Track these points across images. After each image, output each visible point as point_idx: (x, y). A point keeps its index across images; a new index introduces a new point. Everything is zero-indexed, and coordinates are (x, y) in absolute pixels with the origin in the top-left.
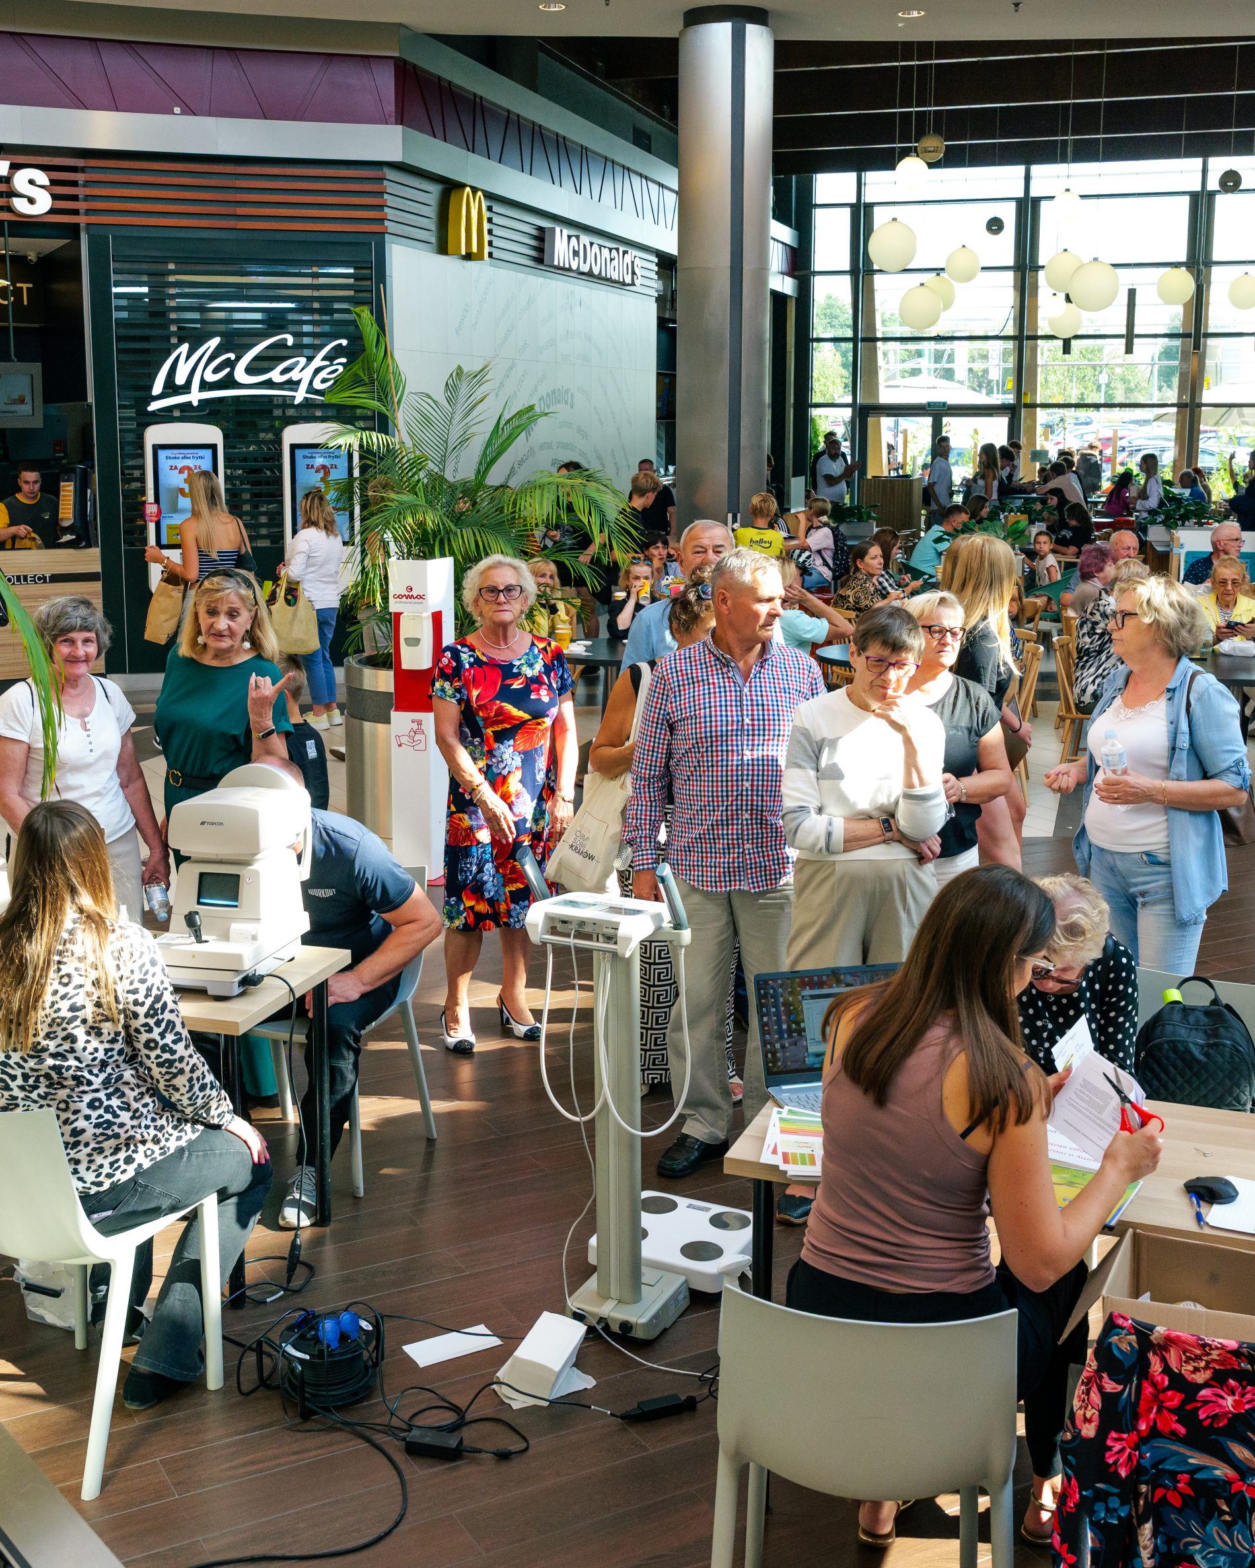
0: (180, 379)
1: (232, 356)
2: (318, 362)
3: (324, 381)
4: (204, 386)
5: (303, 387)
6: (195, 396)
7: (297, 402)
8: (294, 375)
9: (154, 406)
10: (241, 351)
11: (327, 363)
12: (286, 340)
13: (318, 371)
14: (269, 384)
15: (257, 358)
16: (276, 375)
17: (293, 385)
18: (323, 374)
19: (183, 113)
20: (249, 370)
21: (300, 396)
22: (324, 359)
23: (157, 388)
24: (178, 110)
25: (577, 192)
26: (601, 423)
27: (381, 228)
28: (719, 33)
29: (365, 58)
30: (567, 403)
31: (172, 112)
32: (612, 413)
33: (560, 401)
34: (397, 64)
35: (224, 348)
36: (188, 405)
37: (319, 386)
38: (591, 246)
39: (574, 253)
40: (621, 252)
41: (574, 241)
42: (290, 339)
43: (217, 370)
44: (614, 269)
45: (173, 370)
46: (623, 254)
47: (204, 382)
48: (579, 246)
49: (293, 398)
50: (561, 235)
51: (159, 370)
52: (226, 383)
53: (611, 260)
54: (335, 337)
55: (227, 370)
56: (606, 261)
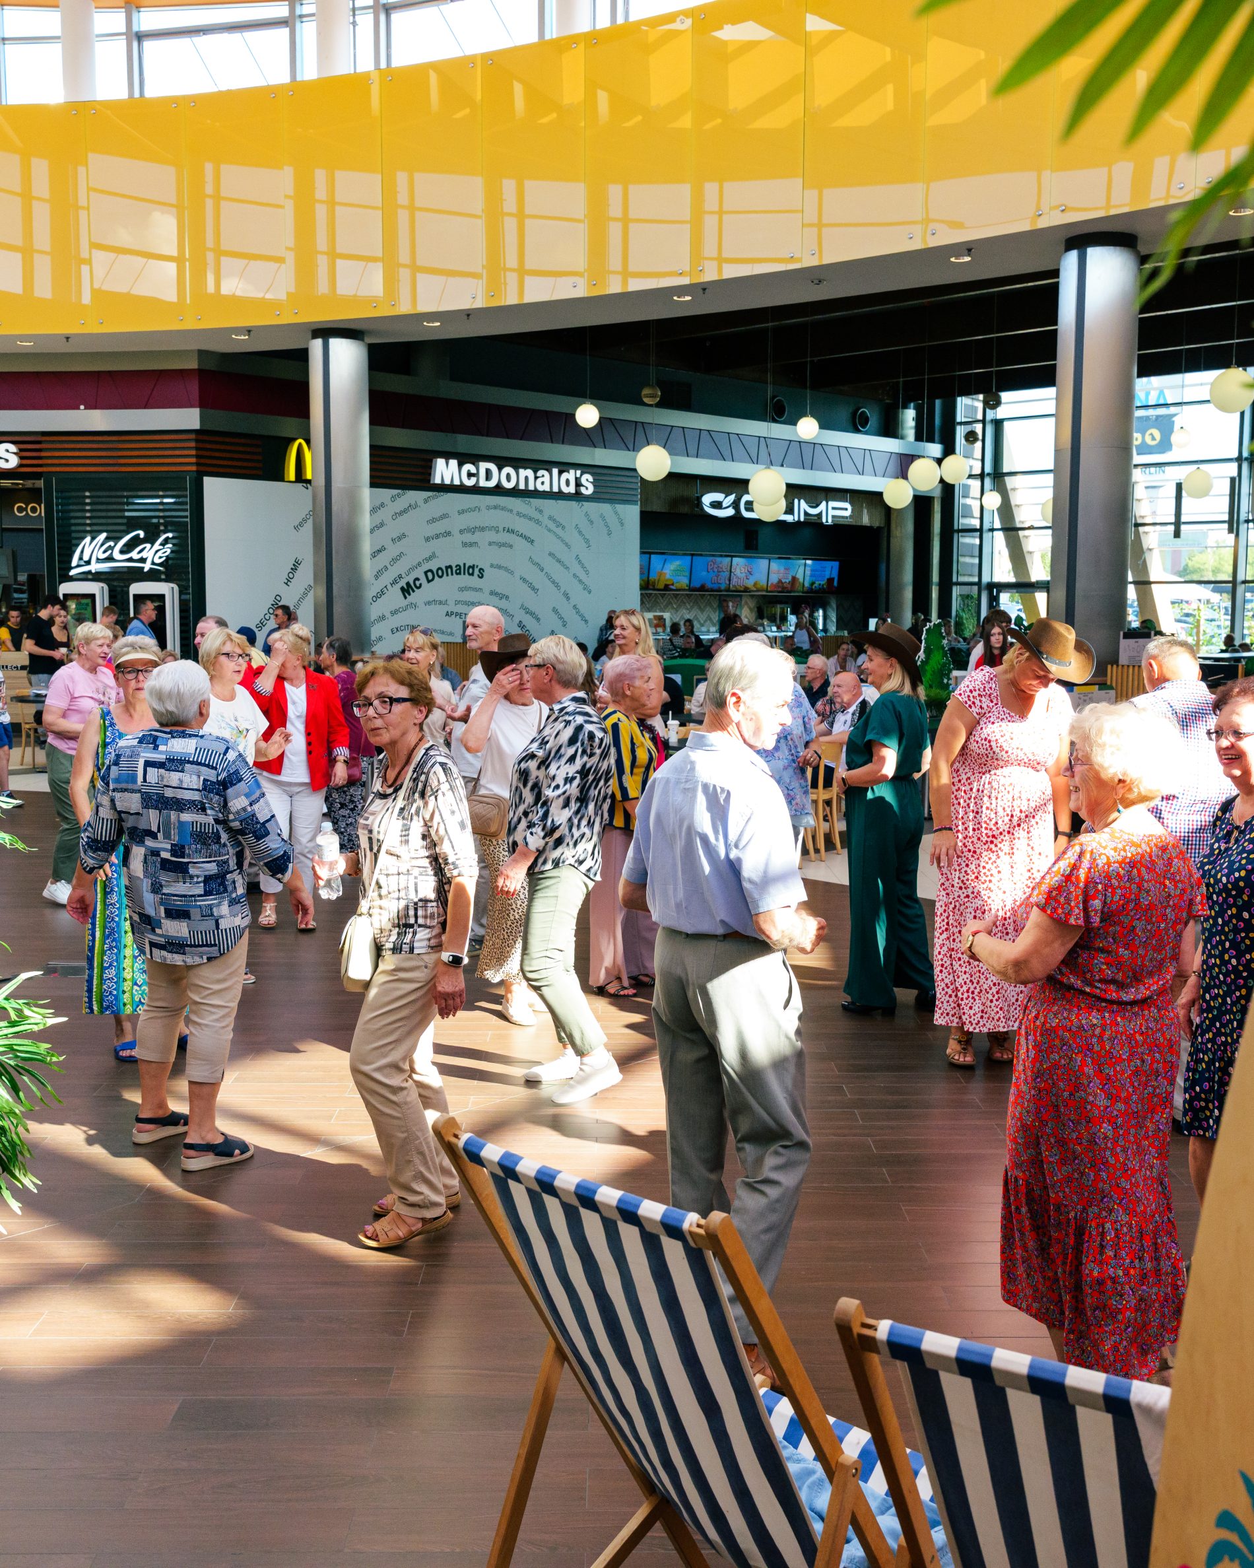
0: (86, 558)
1: (112, 544)
2: (157, 546)
3: (160, 557)
4: (98, 560)
5: (149, 561)
6: (94, 567)
7: (146, 570)
8: (144, 555)
10: (117, 539)
11: (162, 547)
12: (138, 535)
13: (157, 551)
14: (130, 560)
15: (125, 545)
16: (134, 554)
17: (143, 560)
18: (159, 554)
19: (86, 408)
20: (122, 552)
21: (147, 567)
22: (161, 545)
23: (74, 563)
24: (82, 407)
25: (483, 435)
26: (533, 589)
27: (194, 468)
28: (316, 345)
29: (181, 371)
30: (472, 574)
31: (79, 409)
32: (553, 582)
33: (460, 573)
34: (201, 373)
35: (107, 539)
36: (90, 572)
37: (157, 561)
38: (500, 469)
39: (470, 475)
40: (555, 471)
41: (469, 467)
42: (142, 534)
43: (105, 552)
44: (543, 483)
45: (82, 552)
46: (560, 473)
47: (98, 559)
48: (478, 469)
49: (143, 568)
50: (447, 464)
51: (74, 552)
52: (110, 559)
53: (536, 478)
54: (165, 532)
55: (110, 552)
56: (526, 478)
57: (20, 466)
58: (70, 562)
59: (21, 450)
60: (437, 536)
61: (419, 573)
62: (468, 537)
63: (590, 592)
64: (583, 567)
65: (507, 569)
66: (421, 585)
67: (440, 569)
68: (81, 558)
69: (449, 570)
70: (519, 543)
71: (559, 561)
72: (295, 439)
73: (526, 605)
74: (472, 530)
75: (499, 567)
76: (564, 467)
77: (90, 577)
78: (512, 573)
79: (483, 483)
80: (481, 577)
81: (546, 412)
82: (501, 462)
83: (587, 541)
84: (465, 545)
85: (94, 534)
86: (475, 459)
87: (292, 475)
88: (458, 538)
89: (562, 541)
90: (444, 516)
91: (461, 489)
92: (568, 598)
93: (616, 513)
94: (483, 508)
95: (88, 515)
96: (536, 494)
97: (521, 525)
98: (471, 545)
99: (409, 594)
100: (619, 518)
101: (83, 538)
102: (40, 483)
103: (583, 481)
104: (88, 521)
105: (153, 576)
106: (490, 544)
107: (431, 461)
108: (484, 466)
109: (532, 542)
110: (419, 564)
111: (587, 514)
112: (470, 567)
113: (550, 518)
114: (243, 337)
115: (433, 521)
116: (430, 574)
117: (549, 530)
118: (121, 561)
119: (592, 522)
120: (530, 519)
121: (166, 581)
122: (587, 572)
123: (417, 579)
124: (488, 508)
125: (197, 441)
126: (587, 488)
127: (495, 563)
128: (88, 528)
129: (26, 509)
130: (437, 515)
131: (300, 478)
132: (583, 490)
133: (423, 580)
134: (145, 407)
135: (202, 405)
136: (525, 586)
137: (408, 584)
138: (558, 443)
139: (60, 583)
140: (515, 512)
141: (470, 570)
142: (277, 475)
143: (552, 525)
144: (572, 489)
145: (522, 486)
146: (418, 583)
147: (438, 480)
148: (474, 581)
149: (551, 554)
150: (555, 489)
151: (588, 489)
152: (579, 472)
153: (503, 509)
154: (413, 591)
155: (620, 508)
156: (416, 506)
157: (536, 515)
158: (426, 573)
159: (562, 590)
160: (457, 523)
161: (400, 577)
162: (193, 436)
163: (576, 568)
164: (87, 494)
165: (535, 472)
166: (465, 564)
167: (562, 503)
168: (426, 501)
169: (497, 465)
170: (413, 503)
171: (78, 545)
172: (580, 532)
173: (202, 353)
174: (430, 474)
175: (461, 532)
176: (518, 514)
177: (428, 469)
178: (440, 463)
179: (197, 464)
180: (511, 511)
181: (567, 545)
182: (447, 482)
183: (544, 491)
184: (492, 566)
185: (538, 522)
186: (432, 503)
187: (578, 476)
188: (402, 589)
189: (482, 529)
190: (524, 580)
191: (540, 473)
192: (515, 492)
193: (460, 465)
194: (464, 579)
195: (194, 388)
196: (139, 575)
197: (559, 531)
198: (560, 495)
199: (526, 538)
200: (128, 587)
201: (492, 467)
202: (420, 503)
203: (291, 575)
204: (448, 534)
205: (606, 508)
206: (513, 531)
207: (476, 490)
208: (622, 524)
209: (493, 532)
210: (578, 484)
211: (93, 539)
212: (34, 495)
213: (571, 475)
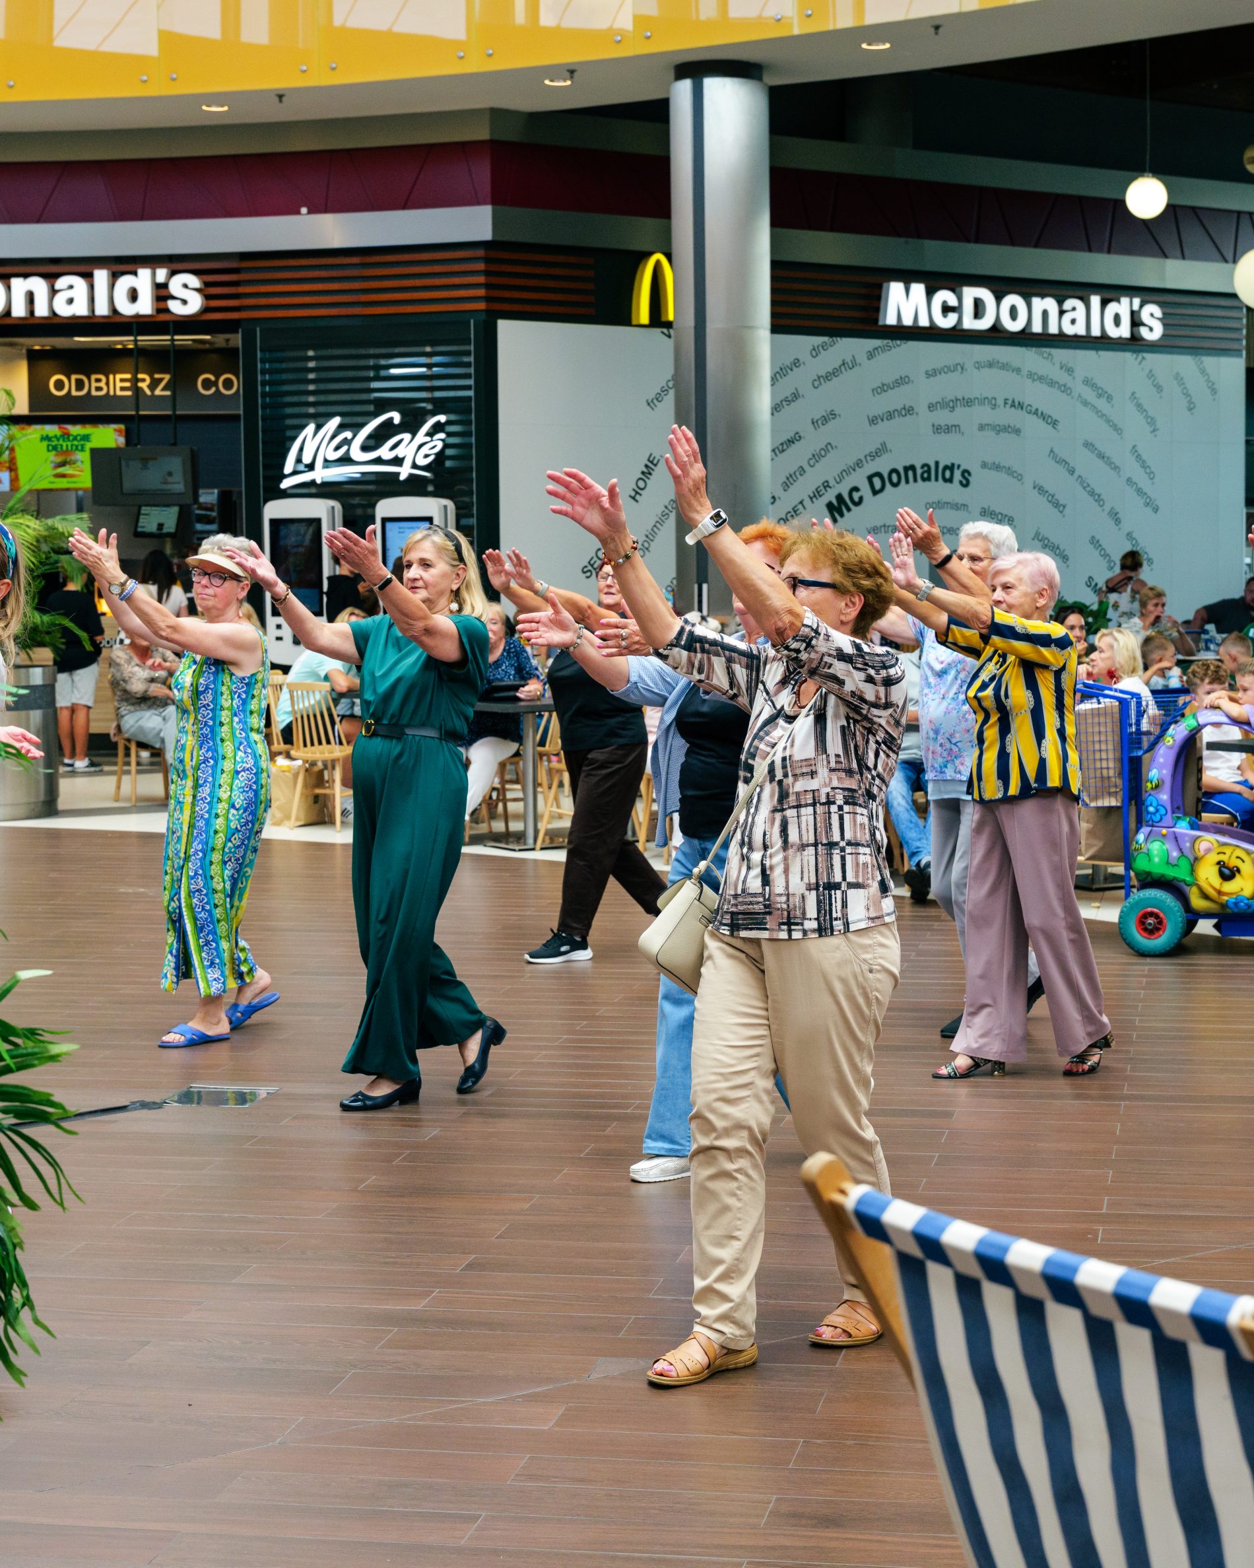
0: (307, 459)
1: (348, 434)
2: (421, 437)
3: (426, 456)
4: (327, 463)
5: (408, 463)
6: (320, 475)
7: (402, 477)
8: (400, 452)
9: (285, 484)
10: (357, 427)
11: (428, 439)
12: (391, 419)
13: (420, 446)
14: (379, 461)
15: (369, 437)
16: (384, 452)
17: (398, 461)
18: (425, 450)
19: (309, 212)
20: (365, 448)
21: (405, 472)
22: (427, 434)
23: (288, 467)
24: (304, 210)
25: (968, 241)
26: (1057, 505)
27: (482, 306)
28: (684, 88)
29: (463, 145)
30: (950, 480)
31: (298, 213)
32: (1092, 493)
33: (929, 479)
34: (496, 149)
35: (342, 427)
36: (313, 483)
37: (422, 462)
38: (999, 298)
39: (946, 309)
40: (1095, 300)
41: (945, 296)
42: (396, 417)
43: (337, 448)
44: (1073, 322)
45: (301, 449)
46: (1104, 303)
47: (326, 461)
48: (960, 299)
49: (398, 474)
50: (907, 290)
51: (288, 450)
52: (346, 460)
53: (1062, 313)
54: (434, 414)
55: (345, 448)
56: (1045, 314)
57: (205, 310)
58: (282, 466)
59: (207, 284)
60: (890, 415)
61: (859, 479)
62: (944, 417)
63: (1156, 510)
64: (1144, 465)
65: (1010, 471)
66: (861, 499)
67: (894, 471)
68: (299, 460)
69: (910, 473)
70: (1031, 424)
71: (1101, 456)
72: (651, 254)
73: (1045, 532)
74: (951, 405)
75: (997, 467)
76: (1110, 292)
77: (313, 490)
78: (1019, 477)
79: (969, 323)
80: (965, 484)
81: (1080, 199)
82: (1001, 286)
83: (1151, 421)
84: (937, 429)
85: (321, 420)
86: (955, 281)
87: (644, 317)
88: (925, 419)
89: (1108, 421)
90: (902, 381)
91: (932, 334)
92: (1118, 521)
93: (1203, 372)
94: (969, 365)
95: (311, 387)
96: (1062, 340)
97: (1036, 395)
98: (948, 429)
99: (842, 515)
100: (1208, 381)
101: (303, 427)
102: (237, 340)
103: (1145, 315)
104: (311, 399)
105: (414, 487)
106: (982, 427)
107: (880, 287)
108: (970, 293)
109: (1054, 423)
110: (859, 464)
111: (1151, 375)
112: (946, 467)
113: (1087, 382)
114: (562, 84)
115: (883, 388)
116: (877, 483)
117: (1085, 403)
118: (362, 464)
119: (1159, 388)
120: (1052, 383)
121: (435, 494)
122: (1151, 475)
123: (856, 489)
124: (979, 366)
125: (487, 260)
126: (1151, 329)
127: (989, 460)
128: (311, 410)
129: (215, 384)
130: (888, 380)
131: (657, 319)
132: (1144, 332)
133: (866, 491)
134: (405, 206)
135: (497, 199)
136: (1042, 501)
137: (839, 497)
138: (1100, 250)
139: (266, 501)
140: (1025, 372)
141: (947, 473)
142: (620, 315)
143: (1089, 394)
144: (1124, 331)
145: (1037, 328)
146: (856, 496)
147: (891, 320)
148: (953, 492)
149: (1088, 445)
150: (1096, 332)
151: (1153, 330)
152: (1137, 302)
153: (1005, 367)
154: (849, 510)
155: (1209, 361)
156: (854, 364)
157: (1062, 377)
158: (870, 479)
159: (1107, 508)
160: (925, 392)
161: (826, 485)
162: (481, 253)
163: (1131, 468)
164: (311, 353)
165: (1060, 302)
166: (937, 463)
167: (1107, 356)
168: (871, 355)
169: (993, 292)
170: (848, 359)
171: (294, 438)
172: (1139, 406)
173: (497, 114)
174: (877, 310)
175: (931, 407)
176: (1031, 376)
177: (875, 300)
178: (896, 289)
179: (488, 299)
180: (1018, 371)
181: (1116, 428)
182: (908, 321)
183: (1076, 336)
184: (984, 465)
185: (1065, 389)
186: (882, 358)
187: (1136, 307)
188: (830, 506)
189: (968, 402)
190: (1041, 490)
191: (1069, 304)
192: (1025, 338)
193: (930, 293)
194: (936, 489)
195: (483, 173)
196: (389, 486)
197: (1102, 404)
198: (1104, 342)
199: (1043, 417)
200: (373, 506)
201: (986, 295)
202: (861, 357)
203: (641, 484)
204: (909, 411)
205: (1184, 363)
206: (1021, 406)
207: (957, 335)
208: (1214, 391)
209: (987, 408)
210: (1136, 322)
211: (319, 427)
212: (226, 359)
213: (1123, 307)
